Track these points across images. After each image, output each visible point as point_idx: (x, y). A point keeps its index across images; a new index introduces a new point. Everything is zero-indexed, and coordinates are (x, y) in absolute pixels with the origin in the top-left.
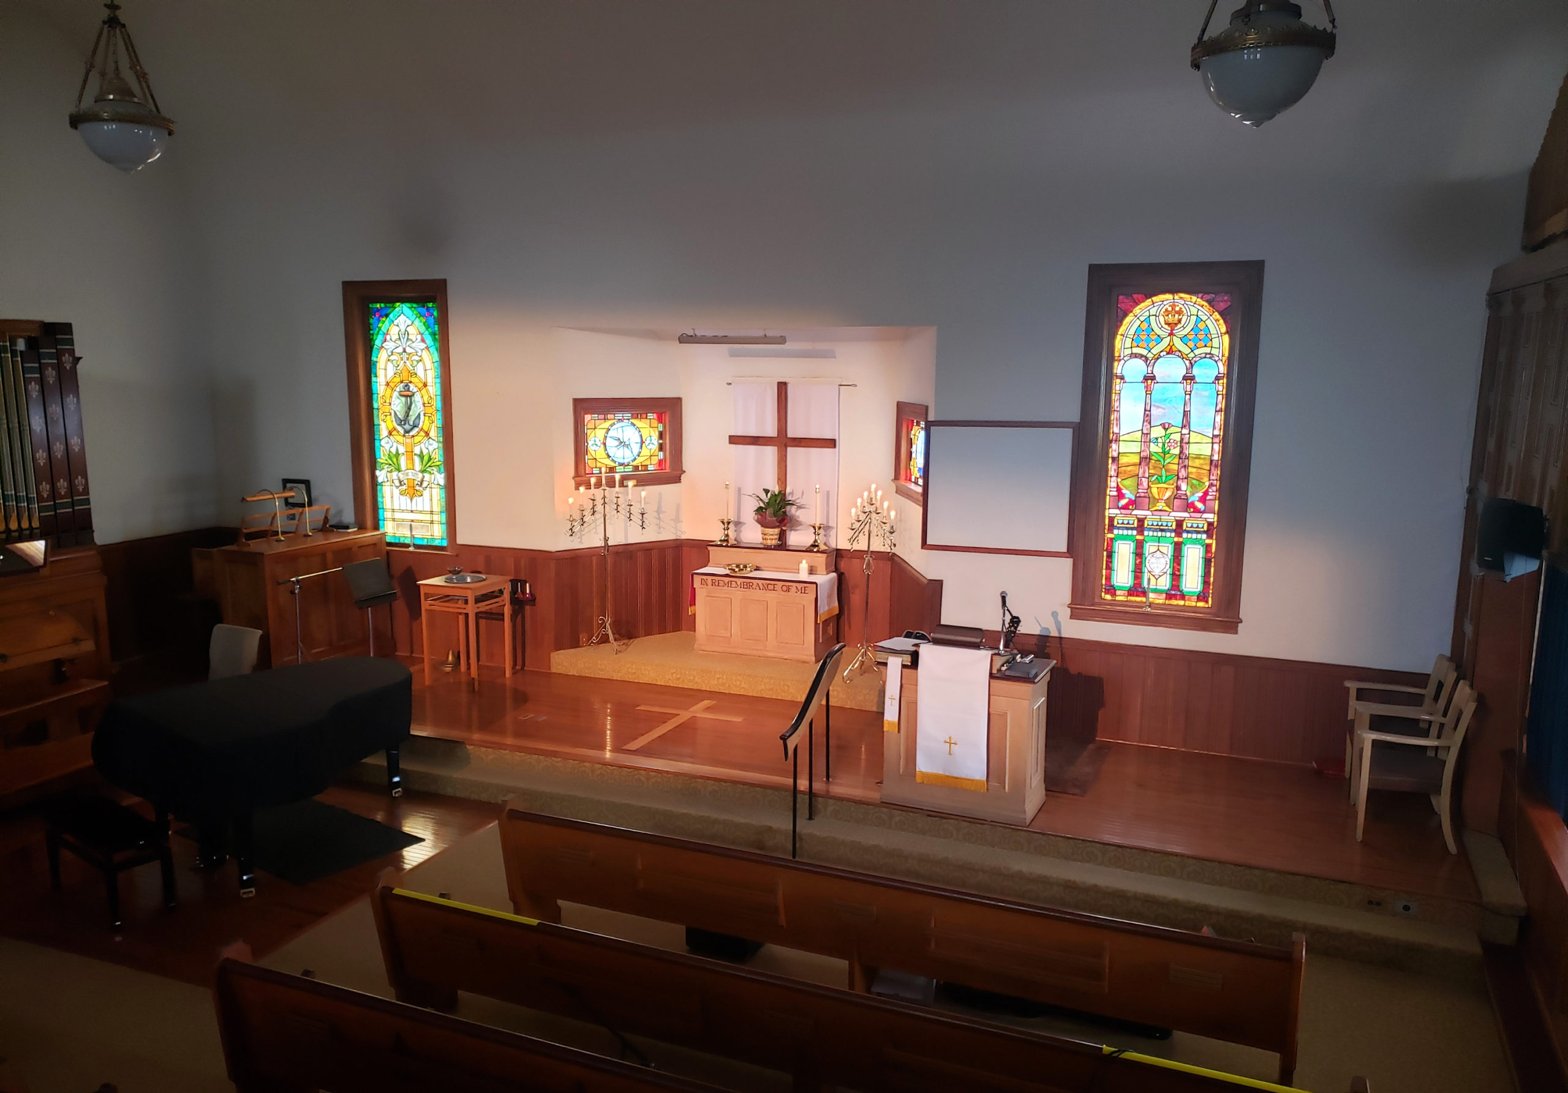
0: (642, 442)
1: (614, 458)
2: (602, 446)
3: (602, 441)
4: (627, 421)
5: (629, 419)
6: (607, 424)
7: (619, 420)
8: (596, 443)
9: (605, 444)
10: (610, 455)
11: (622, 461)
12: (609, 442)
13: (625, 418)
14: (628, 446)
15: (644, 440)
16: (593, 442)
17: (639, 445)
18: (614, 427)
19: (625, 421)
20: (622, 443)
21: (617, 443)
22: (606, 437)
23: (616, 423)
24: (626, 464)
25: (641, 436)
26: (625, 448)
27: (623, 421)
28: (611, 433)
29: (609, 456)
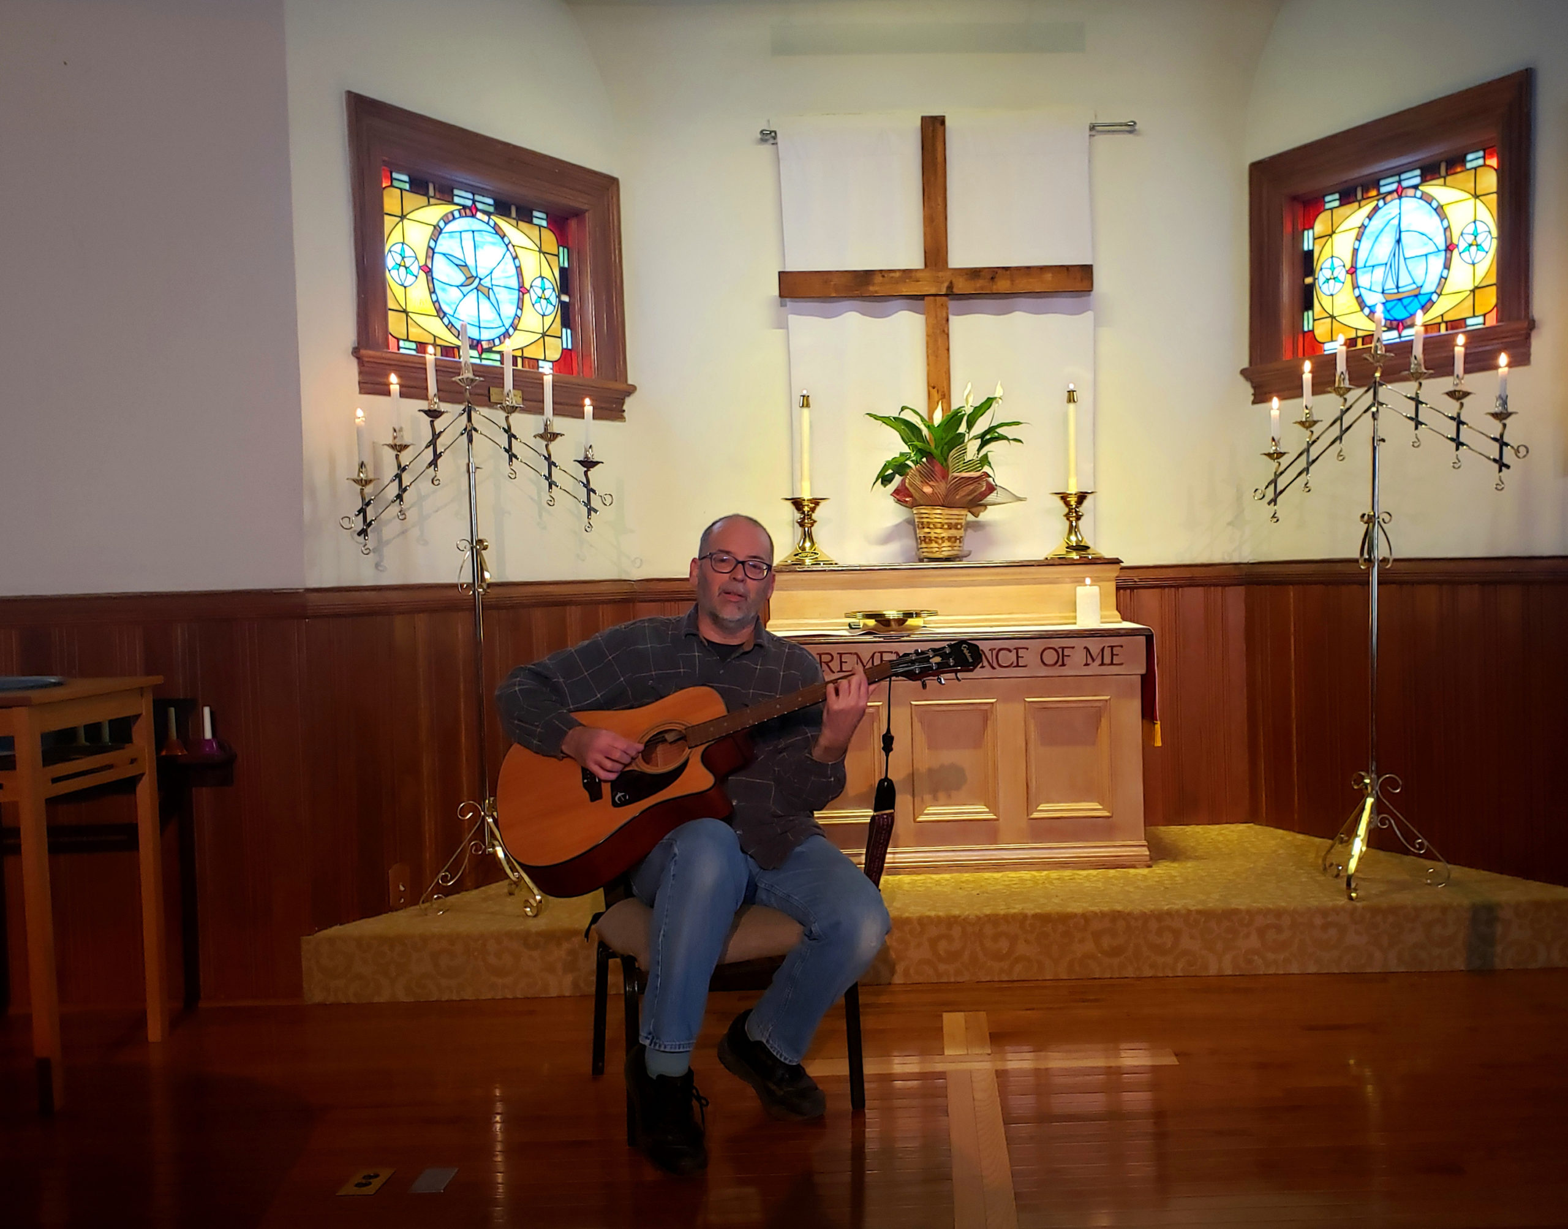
0: (522, 290)
1: (453, 320)
2: (422, 275)
3: (422, 263)
4: (485, 218)
5: (488, 214)
6: (436, 212)
7: (464, 207)
8: (408, 262)
9: (428, 271)
10: (445, 308)
11: (473, 333)
12: (442, 269)
13: (480, 206)
14: (484, 291)
15: (527, 286)
16: (398, 259)
17: (515, 295)
18: (452, 226)
19: (479, 215)
20: (471, 280)
21: (460, 278)
22: (431, 252)
23: (457, 214)
24: (485, 345)
25: (519, 269)
26: (483, 300)
27: (473, 216)
28: (445, 244)
29: (440, 313)
